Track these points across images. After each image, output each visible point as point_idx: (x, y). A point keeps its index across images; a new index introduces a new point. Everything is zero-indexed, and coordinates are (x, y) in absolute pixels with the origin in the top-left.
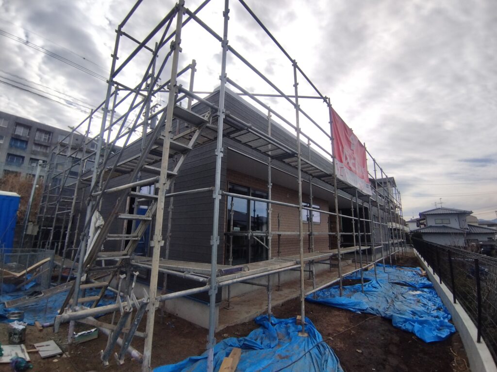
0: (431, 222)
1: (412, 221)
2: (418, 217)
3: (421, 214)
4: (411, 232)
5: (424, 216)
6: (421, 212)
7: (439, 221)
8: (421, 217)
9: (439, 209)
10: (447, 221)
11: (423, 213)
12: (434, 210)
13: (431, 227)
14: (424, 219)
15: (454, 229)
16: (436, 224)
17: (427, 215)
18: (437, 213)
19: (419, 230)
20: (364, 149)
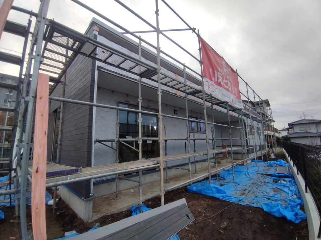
0: (297, 129)
1: (283, 130)
2: (288, 127)
3: (289, 125)
4: (282, 137)
5: (291, 126)
6: (289, 123)
7: (302, 129)
8: (289, 127)
9: (303, 120)
10: (309, 129)
11: (290, 123)
12: (299, 121)
13: (297, 133)
14: (292, 128)
15: (313, 133)
16: (301, 131)
17: (294, 124)
18: (301, 123)
19: (288, 135)
20: (236, 74)
